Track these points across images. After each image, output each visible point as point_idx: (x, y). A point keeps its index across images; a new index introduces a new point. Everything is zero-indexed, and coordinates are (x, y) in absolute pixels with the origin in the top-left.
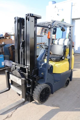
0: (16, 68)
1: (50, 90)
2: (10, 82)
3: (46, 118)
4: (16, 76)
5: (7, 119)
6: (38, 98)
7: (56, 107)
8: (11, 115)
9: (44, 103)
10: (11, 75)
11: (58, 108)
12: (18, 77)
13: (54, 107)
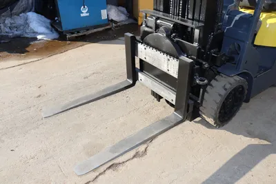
0: (157, 27)
1: (246, 92)
2: (138, 66)
3: (236, 167)
4: (158, 49)
5: (135, 159)
6: (216, 114)
7: (260, 139)
8: (146, 150)
9: (226, 126)
10: (141, 47)
11: (266, 142)
12: (164, 52)
13: (253, 140)
